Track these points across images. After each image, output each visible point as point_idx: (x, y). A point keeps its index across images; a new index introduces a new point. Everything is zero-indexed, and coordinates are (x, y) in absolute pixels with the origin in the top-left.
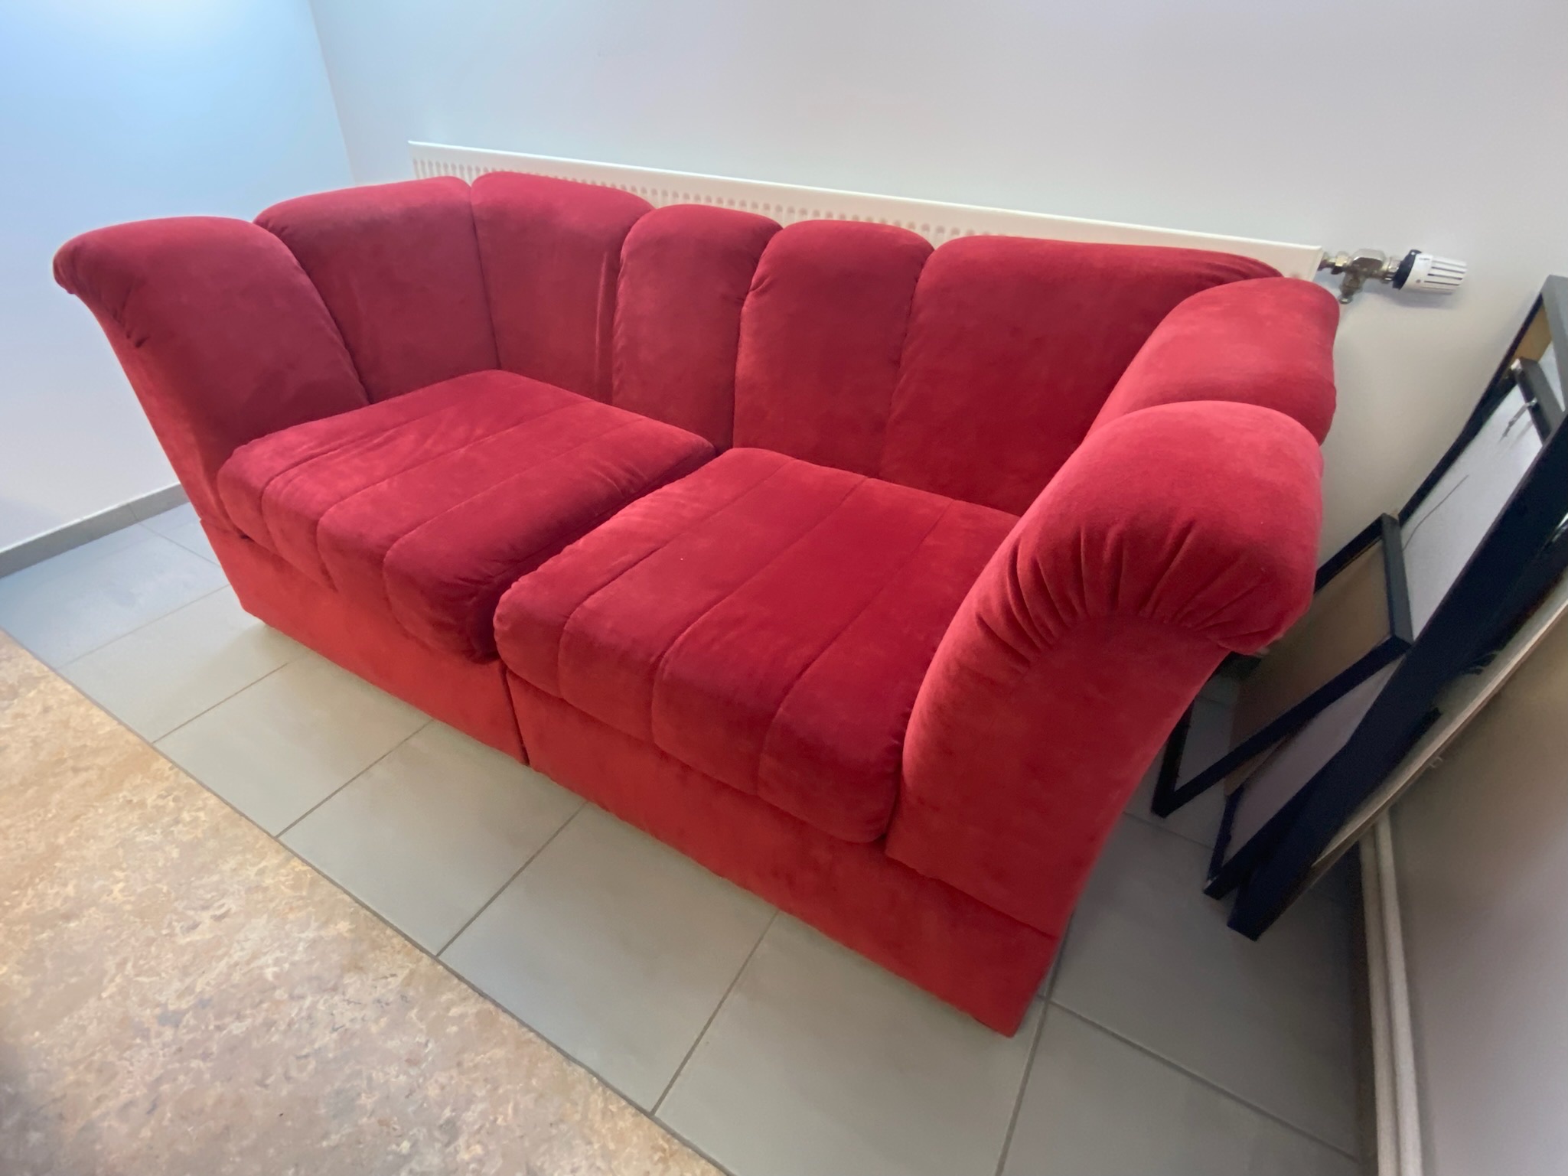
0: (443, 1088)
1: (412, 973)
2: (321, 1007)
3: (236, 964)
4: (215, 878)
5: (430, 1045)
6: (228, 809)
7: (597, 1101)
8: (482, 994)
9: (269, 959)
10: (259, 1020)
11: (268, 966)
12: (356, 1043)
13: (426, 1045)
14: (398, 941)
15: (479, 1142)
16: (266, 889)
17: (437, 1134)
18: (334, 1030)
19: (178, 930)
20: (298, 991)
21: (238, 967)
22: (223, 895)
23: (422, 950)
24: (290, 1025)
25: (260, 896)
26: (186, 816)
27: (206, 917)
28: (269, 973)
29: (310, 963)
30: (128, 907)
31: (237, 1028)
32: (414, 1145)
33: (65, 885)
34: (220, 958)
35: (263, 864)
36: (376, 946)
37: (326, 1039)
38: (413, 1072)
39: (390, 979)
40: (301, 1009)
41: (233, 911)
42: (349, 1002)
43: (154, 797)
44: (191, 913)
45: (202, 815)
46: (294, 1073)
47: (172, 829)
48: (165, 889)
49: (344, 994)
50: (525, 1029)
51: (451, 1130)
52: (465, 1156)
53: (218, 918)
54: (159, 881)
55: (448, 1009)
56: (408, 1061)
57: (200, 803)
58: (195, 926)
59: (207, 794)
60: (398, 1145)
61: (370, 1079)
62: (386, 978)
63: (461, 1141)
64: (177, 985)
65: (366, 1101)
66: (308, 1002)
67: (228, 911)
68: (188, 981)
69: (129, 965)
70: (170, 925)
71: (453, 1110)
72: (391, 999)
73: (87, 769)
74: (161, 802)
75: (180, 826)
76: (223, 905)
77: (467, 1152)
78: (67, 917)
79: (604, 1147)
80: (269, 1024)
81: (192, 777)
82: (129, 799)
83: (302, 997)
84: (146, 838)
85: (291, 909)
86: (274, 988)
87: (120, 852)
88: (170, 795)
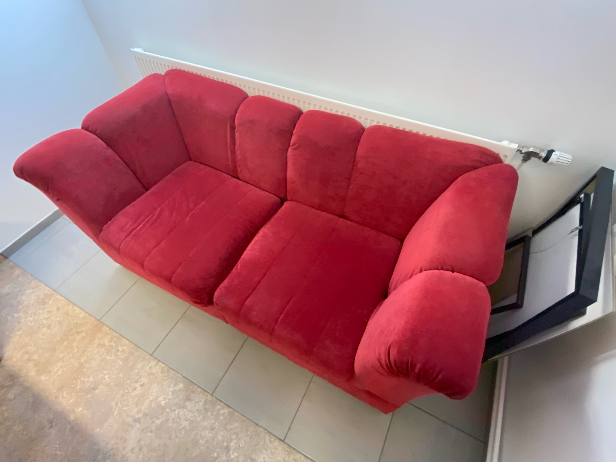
0: (222, 436)
1: (206, 400)
2: (181, 413)
3: (152, 401)
4: (137, 371)
5: (216, 423)
6: (133, 345)
7: (267, 437)
8: (228, 406)
9: (161, 398)
10: (164, 419)
11: (162, 401)
12: (194, 424)
13: (215, 423)
14: (199, 389)
15: (236, 452)
16: (153, 374)
17: (224, 450)
18: (187, 420)
19: (130, 390)
20: (173, 408)
21: (153, 402)
22: (141, 377)
23: (208, 392)
24: (173, 419)
25: (152, 377)
26: (120, 348)
27: (138, 385)
28: (163, 403)
29: (174, 399)
30: (112, 384)
31: (158, 422)
32: (218, 454)
33: (89, 377)
34: (146, 399)
35: (150, 365)
36: (193, 392)
37: (185, 423)
38: (213, 432)
39: (200, 403)
40: (175, 414)
41: (146, 382)
42: (189, 411)
43: (107, 342)
44: (132, 384)
45: (125, 347)
46: (178, 435)
47: (117, 353)
48: (122, 376)
49: (187, 408)
50: (243, 417)
51: (228, 449)
52: (232, 456)
53: (142, 385)
54: (119, 374)
55: (219, 411)
56: (211, 429)
57: (123, 343)
58: (135, 389)
59: (124, 340)
60: (214, 454)
61: (201, 435)
62: (198, 402)
63: (231, 452)
64: (136, 409)
65: (202, 442)
66: (177, 412)
67: (144, 383)
68: (139, 407)
69: (119, 404)
70: (127, 389)
71: (227, 443)
72: (201, 409)
73: (81, 332)
74: (110, 344)
75: (119, 352)
76: (142, 381)
77: (233, 455)
78: (94, 389)
79: (271, 451)
80: (167, 420)
81: (117, 333)
82: (99, 343)
83: (174, 411)
84: (110, 358)
85: (163, 380)
86: (165, 408)
87: (103, 364)
88: (112, 341)
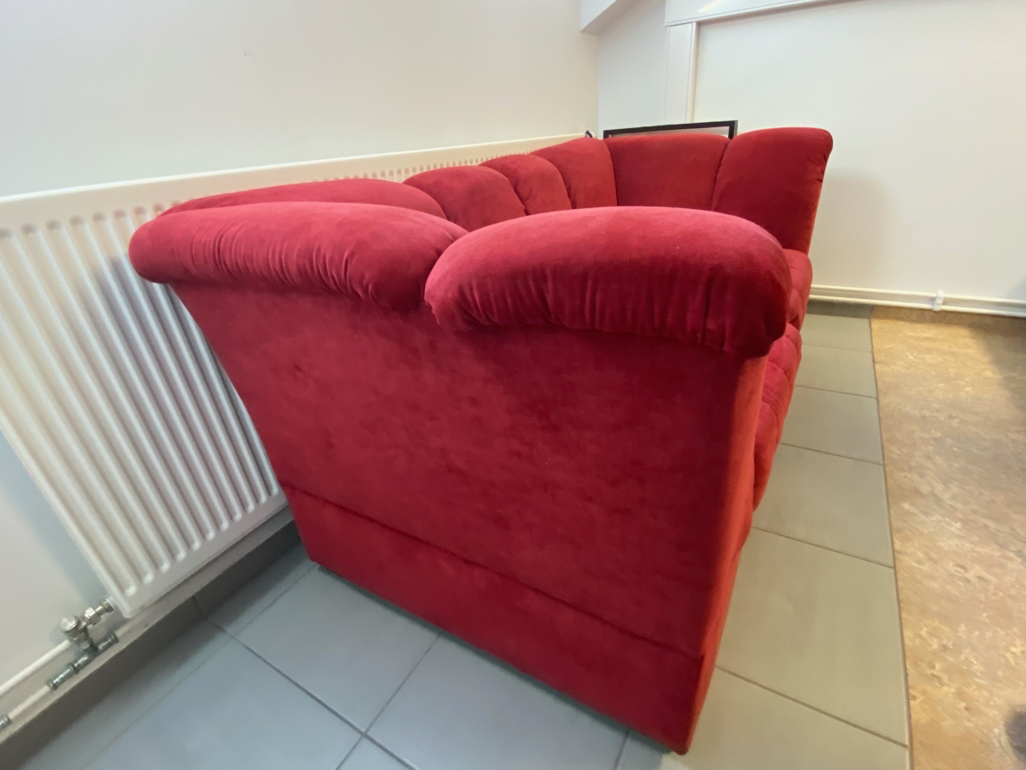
1: (899, 470)
2: (947, 496)
3: (971, 543)
4: (949, 587)
6: (904, 615)
8: (883, 447)
9: (953, 529)
10: (978, 517)
11: (956, 528)
12: (944, 477)
13: (919, 456)
16: (926, 554)
18: (949, 486)
19: (992, 587)
22: (952, 575)
23: (885, 470)
24: (965, 504)
25: (932, 555)
26: (935, 645)
27: (970, 575)
28: (958, 525)
29: (935, 510)
30: (1015, 630)
34: (977, 552)
35: (915, 564)
36: (901, 488)
39: (910, 477)
41: (953, 563)
43: (945, 688)
44: (978, 586)
45: (924, 633)
47: (951, 647)
48: (985, 615)
57: (918, 642)
58: (980, 578)
59: (907, 642)
70: (995, 594)
74: (945, 678)
75: (945, 642)
76: (956, 571)
80: (975, 512)
81: (905, 669)
82: (966, 713)
84: (975, 662)
85: (922, 534)
87: (1000, 673)
88: (933, 675)
